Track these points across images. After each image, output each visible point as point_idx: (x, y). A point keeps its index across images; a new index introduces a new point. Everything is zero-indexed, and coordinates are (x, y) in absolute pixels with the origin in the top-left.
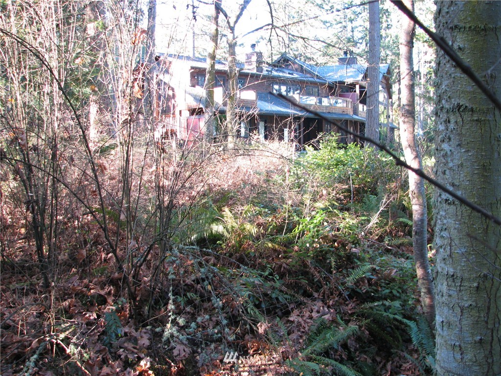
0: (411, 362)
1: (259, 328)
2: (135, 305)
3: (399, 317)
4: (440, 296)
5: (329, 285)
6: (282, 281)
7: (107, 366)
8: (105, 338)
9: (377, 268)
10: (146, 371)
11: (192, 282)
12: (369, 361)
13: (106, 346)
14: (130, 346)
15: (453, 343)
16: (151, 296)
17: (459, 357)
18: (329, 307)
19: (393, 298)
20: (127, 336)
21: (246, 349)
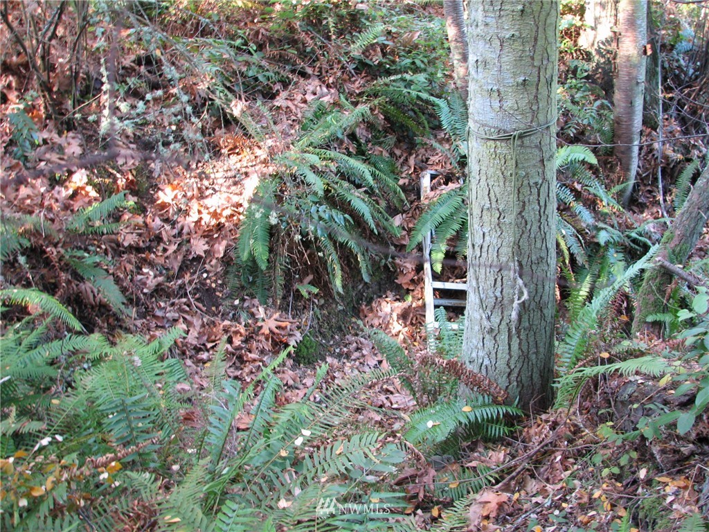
0: (440, 154)
1: (233, 108)
2: (52, 99)
3: (425, 96)
4: (473, 27)
5: (327, 55)
6: (261, 54)
7: (26, 187)
8: (15, 149)
9: (394, 30)
10: (83, 188)
11: (133, 64)
12: (386, 154)
13: (19, 159)
14: (54, 157)
15: (490, 88)
16: (74, 84)
17: (496, 105)
18: (328, 86)
19: (416, 70)
20: (48, 143)
21: (218, 149)
